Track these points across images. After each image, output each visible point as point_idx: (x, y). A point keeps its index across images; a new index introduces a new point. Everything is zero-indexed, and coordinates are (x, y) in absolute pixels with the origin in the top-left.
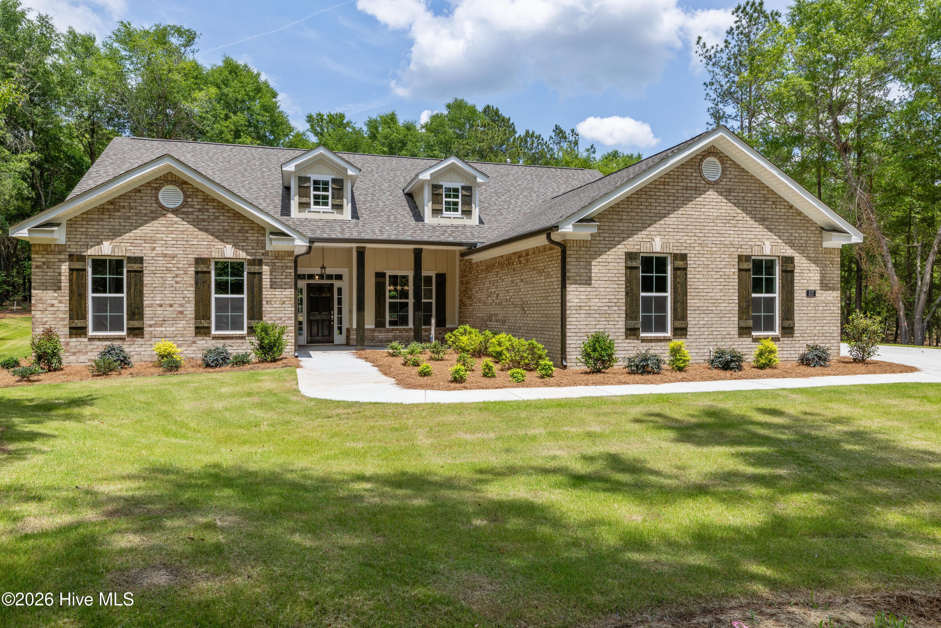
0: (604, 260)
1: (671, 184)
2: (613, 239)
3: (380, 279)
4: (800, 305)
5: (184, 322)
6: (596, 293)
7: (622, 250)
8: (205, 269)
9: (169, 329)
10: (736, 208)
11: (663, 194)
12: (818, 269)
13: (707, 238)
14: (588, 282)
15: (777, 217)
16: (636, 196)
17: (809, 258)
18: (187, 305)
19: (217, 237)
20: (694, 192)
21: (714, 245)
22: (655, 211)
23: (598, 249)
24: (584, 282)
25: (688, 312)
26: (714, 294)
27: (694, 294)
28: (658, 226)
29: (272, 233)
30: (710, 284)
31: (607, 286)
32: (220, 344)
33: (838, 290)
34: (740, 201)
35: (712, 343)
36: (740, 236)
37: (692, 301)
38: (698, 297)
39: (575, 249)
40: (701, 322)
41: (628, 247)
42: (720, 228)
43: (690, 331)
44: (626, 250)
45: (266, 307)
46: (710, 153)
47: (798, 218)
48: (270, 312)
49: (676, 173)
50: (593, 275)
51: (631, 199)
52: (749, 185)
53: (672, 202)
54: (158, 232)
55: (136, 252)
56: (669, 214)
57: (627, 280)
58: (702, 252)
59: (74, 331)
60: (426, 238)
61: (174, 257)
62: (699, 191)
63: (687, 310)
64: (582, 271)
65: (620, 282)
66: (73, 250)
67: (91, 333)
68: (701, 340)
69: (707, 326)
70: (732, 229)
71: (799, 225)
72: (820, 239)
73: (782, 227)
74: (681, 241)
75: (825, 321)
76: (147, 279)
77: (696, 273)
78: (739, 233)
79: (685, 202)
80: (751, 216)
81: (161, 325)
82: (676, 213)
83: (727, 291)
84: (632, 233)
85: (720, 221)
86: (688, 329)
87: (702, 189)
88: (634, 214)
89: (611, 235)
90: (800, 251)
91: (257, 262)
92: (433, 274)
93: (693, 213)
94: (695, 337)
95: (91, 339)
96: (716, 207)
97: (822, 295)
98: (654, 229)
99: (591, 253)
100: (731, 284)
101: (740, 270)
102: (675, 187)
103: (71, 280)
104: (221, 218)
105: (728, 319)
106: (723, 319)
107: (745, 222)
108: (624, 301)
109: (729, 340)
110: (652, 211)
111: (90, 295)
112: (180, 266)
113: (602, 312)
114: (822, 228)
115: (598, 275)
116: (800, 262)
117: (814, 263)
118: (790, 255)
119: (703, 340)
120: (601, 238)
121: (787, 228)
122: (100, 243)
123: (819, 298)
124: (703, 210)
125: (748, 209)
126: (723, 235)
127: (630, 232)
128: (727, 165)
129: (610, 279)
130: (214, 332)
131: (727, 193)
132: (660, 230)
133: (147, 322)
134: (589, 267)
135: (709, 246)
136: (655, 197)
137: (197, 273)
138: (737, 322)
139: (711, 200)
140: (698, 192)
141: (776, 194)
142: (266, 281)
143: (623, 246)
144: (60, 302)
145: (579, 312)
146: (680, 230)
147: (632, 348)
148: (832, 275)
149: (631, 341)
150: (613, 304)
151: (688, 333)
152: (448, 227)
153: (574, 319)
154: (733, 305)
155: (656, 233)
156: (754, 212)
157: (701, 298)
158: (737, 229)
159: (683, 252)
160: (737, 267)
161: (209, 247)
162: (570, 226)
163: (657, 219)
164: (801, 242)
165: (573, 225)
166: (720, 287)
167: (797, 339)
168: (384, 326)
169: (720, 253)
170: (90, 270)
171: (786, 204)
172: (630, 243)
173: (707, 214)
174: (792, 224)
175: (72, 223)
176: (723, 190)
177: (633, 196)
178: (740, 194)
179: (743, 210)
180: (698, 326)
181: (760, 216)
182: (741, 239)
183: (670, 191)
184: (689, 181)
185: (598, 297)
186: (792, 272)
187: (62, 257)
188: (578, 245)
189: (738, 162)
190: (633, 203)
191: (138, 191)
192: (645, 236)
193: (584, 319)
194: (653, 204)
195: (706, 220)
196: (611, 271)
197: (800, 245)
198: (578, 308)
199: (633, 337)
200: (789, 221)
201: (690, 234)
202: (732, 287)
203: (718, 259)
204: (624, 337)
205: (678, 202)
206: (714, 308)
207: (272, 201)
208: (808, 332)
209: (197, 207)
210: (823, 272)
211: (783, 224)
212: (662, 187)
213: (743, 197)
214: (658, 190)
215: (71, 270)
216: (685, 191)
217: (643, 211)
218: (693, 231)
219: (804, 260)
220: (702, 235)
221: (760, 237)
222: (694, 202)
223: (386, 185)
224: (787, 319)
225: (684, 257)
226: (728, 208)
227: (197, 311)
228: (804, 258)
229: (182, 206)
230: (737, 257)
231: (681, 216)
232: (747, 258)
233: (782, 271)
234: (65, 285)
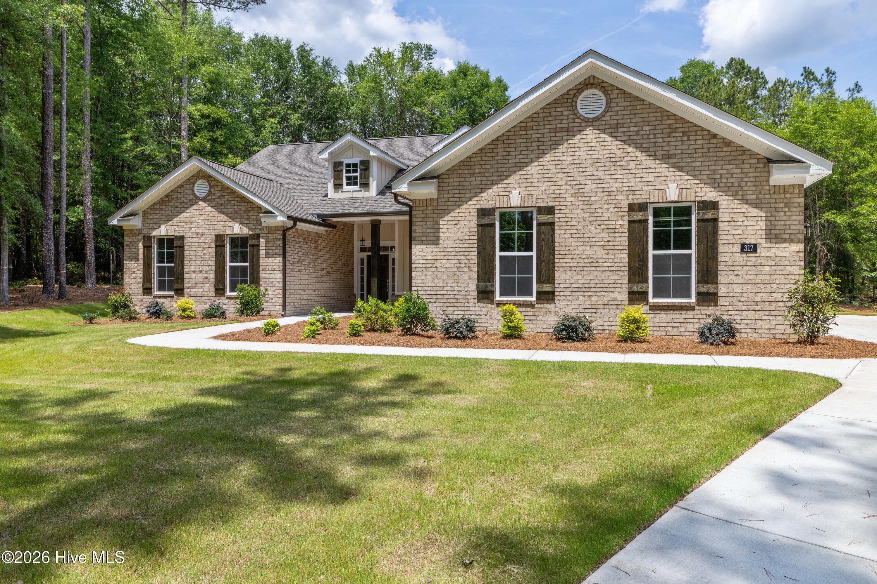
0: (453, 219)
1: (534, 128)
2: (463, 195)
4: (729, 263)
5: (208, 285)
6: (443, 254)
7: (473, 207)
8: (221, 244)
9: (198, 290)
10: (626, 146)
11: (525, 141)
12: (763, 214)
13: (583, 186)
14: (436, 241)
15: (689, 151)
16: (491, 147)
17: (745, 200)
18: (211, 272)
19: (230, 217)
20: (566, 134)
21: (594, 194)
22: (515, 161)
23: (446, 207)
24: (431, 242)
25: (556, 273)
26: (594, 252)
27: (564, 252)
28: (518, 177)
29: (264, 212)
30: (588, 240)
31: (455, 246)
33: (799, 241)
34: (632, 138)
35: (590, 311)
36: (631, 180)
37: (561, 261)
38: (571, 256)
39: (422, 208)
40: (574, 286)
41: (481, 202)
42: (603, 173)
43: (560, 295)
44: (479, 207)
45: (262, 273)
46: (588, 85)
47: (725, 149)
48: (265, 277)
49: (541, 115)
50: (441, 234)
51: (486, 151)
52: (646, 115)
53: (536, 148)
54: (193, 216)
55: (179, 232)
56: (532, 162)
57: (478, 239)
58: (577, 203)
59: (145, 291)
61: (203, 234)
63: (554, 271)
64: (428, 231)
65: (472, 242)
66: (145, 232)
67: (155, 292)
68: (574, 306)
69: (583, 290)
70: (619, 172)
71: (728, 158)
72: (765, 174)
73: (699, 164)
74: (547, 192)
75: (774, 286)
76: (186, 253)
77: (569, 228)
78: (630, 176)
79: (553, 147)
80: (649, 153)
81: (194, 288)
82: (541, 160)
83: (611, 247)
84: (484, 188)
85: (602, 164)
86: (556, 293)
87: (576, 129)
88: (489, 166)
89: (462, 191)
90: (730, 193)
91: (255, 236)
93: (565, 158)
94: (565, 302)
95: (154, 297)
96: (596, 148)
97: (767, 250)
98: (513, 181)
99: (438, 212)
100: (617, 239)
101: (630, 222)
102: (540, 131)
103: (144, 254)
104: (233, 202)
105: (613, 282)
106: (605, 281)
107: (639, 162)
108: (476, 261)
109: (614, 307)
110: (510, 161)
111: (156, 265)
112: (207, 241)
113: (450, 273)
114: (769, 161)
115: (446, 234)
116: (730, 208)
117: (756, 208)
118: (712, 199)
119: (577, 306)
120: (450, 196)
121: (707, 163)
122: (160, 227)
123: (763, 254)
124: (577, 153)
125: (644, 145)
126: (606, 181)
127: (483, 187)
128: (612, 96)
129: (460, 238)
130: (228, 293)
131: (612, 130)
132: (520, 181)
133: (186, 285)
134: (436, 227)
135: (586, 195)
136: (514, 145)
137: (216, 246)
138: (627, 286)
139: (589, 141)
140: (571, 133)
141: (689, 122)
142: (262, 253)
143: (475, 203)
144: (138, 270)
145: (425, 273)
146: (546, 180)
147: (485, 313)
148: (788, 223)
149: (484, 305)
150: (463, 265)
151: (556, 298)
153: (420, 281)
154: (621, 265)
155: (515, 185)
156: (654, 149)
157: (575, 256)
158: (628, 172)
159: (550, 204)
160: (626, 218)
161: (224, 226)
162: (405, 185)
163: (518, 169)
164: (730, 180)
165: (408, 184)
166: (602, 243)
167: (723, 308)
169: (601, 202)
170: (155, 246)
171: (706, 133)
172: (483, 198)
173: (584, 157)
174: (715, 159)
175: (145, 213)
176: (607, 126)
177: (488, 147)
178: (632, 129)
179: (636, 148)
180: (570, 289)
181: (663, 153)
182: (633, 184)
183: (534, 136)
184: (559, 122)
185: (446, 258)
186: (715, 221)
187: (140, 237)
188: (425, 205)
189: (628, 90)
190: (488, 155)
191: (181, 186)
192: (502, 190)
193: (431, 281)
194: (511, 153)
195: (581, 165)
196: (461, 230)
197: (728, 185)
198: (424, 269)
199: (486, 301)
200: (711, 154)
201: (560, 183)
202: (619, 243)
203: (599, 210)
204: (476, 301)
205: (543, 147)
206: (594, 269)
208: (743, 299)
209: (217, 195)
210: (773, 218)
211: (700, 159)
212: (523, 133)
213: (637, 131)
214: (519, 137)
215: (144, 247)
216: (553, 134)
217: (499, 162)
218: (564, 179)
219: (736, 204)
220: (577, 182)
221: (663, 179)
222: (565, 146)
224: (707, 282)
225: (551, 210)
226: (614, 147)
227: (216, 276)
228: (736, 202)
229: (208, 195)
230: (626, 205)
231: (548, 163)
232: (643, 207)
233: (699, 221)
234: (141, 257)
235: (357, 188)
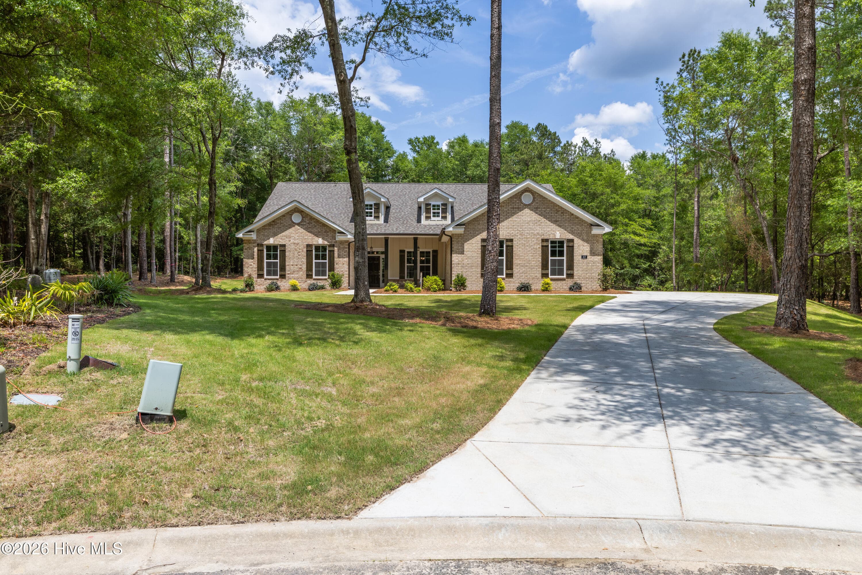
0: (470, 243)
1: (505, 207)
2: (475, 233)
3: (402, 254)
4: (578, 263)
5: (302, 272)
6: (466, 258)
7: (479, 238)
8: (310, 249)
9: (296, 275)
10: (540, 217)
12: (589, 245)
13: (524, 231)
15: (563, 220)
17: (583, 240)
18: (303, 265)
19: (315, 235)
20: (517, 210)
21: (528, 235)
23: (467, 238)
24: (461, 253)
25: (513, 266)
26: (528, 258)
27: (517, 258)
29: (339, 233)
30: (526, 253)
31: (472, 254)
32: (315, 282)
33: (601, 255)
34: (542, 213)
37: (516, 261)
38: (519, 259)
39: (457, 238)
40: (521, 271)
41: (483, 236)
42: (532, 226)
43: (515, 275)
44: (482, 238)
45: (336, 266)
46: (526, 191)
47: (576, 220)
48: (338, 268)
49: (507, 202)
50: (465, 249)
51: (484, 215)
52: (548, 205)
53: (505, 215)
54: (292, 233)
55: (283, 243)
56: (504, 220)
57: (481, 251)
58: (522, 238)
59: (259, 276)
60: (418, 232)
61: (298, 244)
62: (520, 209)
64: (459, 248)
65: (478, 253)
66: (259, 242)
67: (265, 277)
69: (524, 273)
70: (538, 226)
71: (577, 223)
72: (590, 230)
73: (567, 225)
74: (510, 233)
75: (593, 271)
76: (287, 254)
77: (518, 248)
78: (542, 228)
79: (512, 215)
80: (549, 220)
81: (293, 274)
82: (507, 220)
83: (535, 256)
85: (531, 223)
89: (474, 231)
90: (578, 236)
91: (332, 246)
92: (431, 250)
93: (517, 220)
94: (518, 278)
95: (265, 279)
96: (529, 217)
97: (590, 258)
99: (464, 239)
101: (542, 246)
102: (507, 208)
103: (258, 255)
104: (317, 227)
105: (536, 269)
106: (533, 269)
107: (545, 223)
108: (480, 261)
109: (536, 279)
111: (265, 261)
112: (301, 248)
113: (469, 266)
114: (592, 225)
115: (467, 249)
116: (578, 242)
117: (586, 242)
118: (571, 238)
119: (522, 279)
120: (469, 233)
121: (570, 225)
122: (269, 239)
124: (522, 218)
125: (547, 217)
126: (533, 230)
127: (483, 230)
128: (535, 196)
129: (474, 251)
130: (314, 277)
131: (535, 210)
133: (287, 272)
134: (463, 246)
135: (525, 235)
137: (307, 251)
138: (541, 271)
139: (526, 213)
141: (563, 209)
142: (336, 255)
143: (480, 236)
144: (254, 264)
145: (458, 266)
146: (510, 228)
148: (597, 248)
150: (475, 262)
152: (433, 225)
153: (456, 269)
154: (539, 263)
156: (550, 218)
157: (521, 259)
158: (541, 226)
159: (511, 238)
160: (540, 245)
161: (312, 239)
162: (451, 228)
164: (578, 231)
166: (532, 254)
167: (576, 279)
168: (404, 278)
169: (531, 238)
170: (265, 250)
171: (569, 213)
173: (525, 220)
174: (573, 223)
175: (259, 231)
176: (533, 208)
177: (485, 213)
178: (543, 210)
179: (544, 217)
180: (519, 272)
181: (554, 220)
182: (543, 231)
183: (505, 210)
184: (515, 205)
186: (573, 246)
187: (255, 245)
188: (458, 236)
189: (541, 194)
191: (284, 216)
193: (461, 269)
195: (523, 223)
196: (474, 248)
197: (577, 233)
198: (457, 264)
200: (571, 221)
201: (515, 230)
202: (538, 254)
203: (530, 241)
204: (480, 277)
205: (508, 215)
206: (528, 264)
207: (348, 215)
208: (582, 276)
209: (307, 222)
210: (592, 247)
211: (567, 223)
213: (545, 211)
215: (258, 250)
216: (512, 210)
218: (516, 228)
219: (580, 241)
220: (522, 230)
221: (554, 230)
222: (517, 215)
223: (410, 202)
224: (570, 270)
225: (511, 240)
226: (536, 217)
227: (307, 268)
229: (301, 222)
230: (541, 240)
231: (511, 221)
232: (547, 240)
233: (567, 246)
234: (256, 256)
235: (372, 218)
